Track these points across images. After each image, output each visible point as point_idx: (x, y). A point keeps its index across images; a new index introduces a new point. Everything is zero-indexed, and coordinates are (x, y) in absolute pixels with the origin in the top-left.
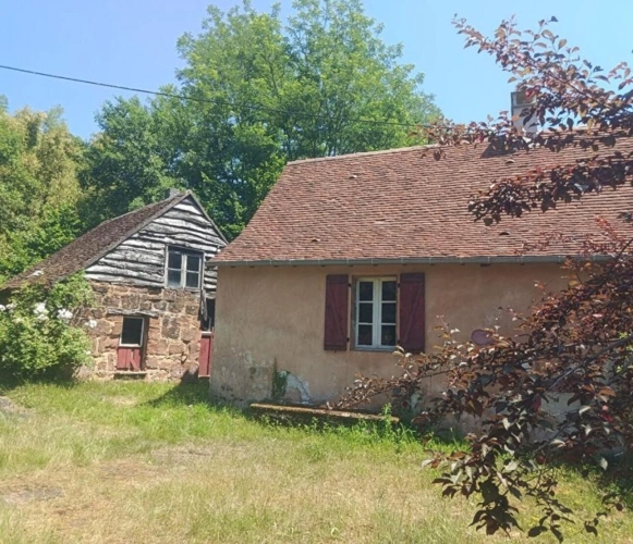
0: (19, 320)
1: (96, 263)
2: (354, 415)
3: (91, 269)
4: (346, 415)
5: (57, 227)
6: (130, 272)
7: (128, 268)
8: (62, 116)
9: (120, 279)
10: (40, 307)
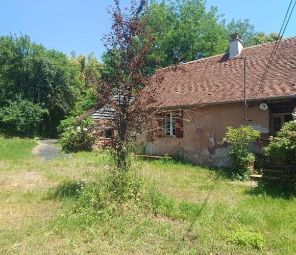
0: (72, 132)
1: (95, 113)
2: (160, 157)
3: (94, 115)
4: (157, 157)
5: (90, 100)
6: (106, 115)
7: (106, 113)
8: (94, 55)
9: (103, 117)
10: (79, 128)
